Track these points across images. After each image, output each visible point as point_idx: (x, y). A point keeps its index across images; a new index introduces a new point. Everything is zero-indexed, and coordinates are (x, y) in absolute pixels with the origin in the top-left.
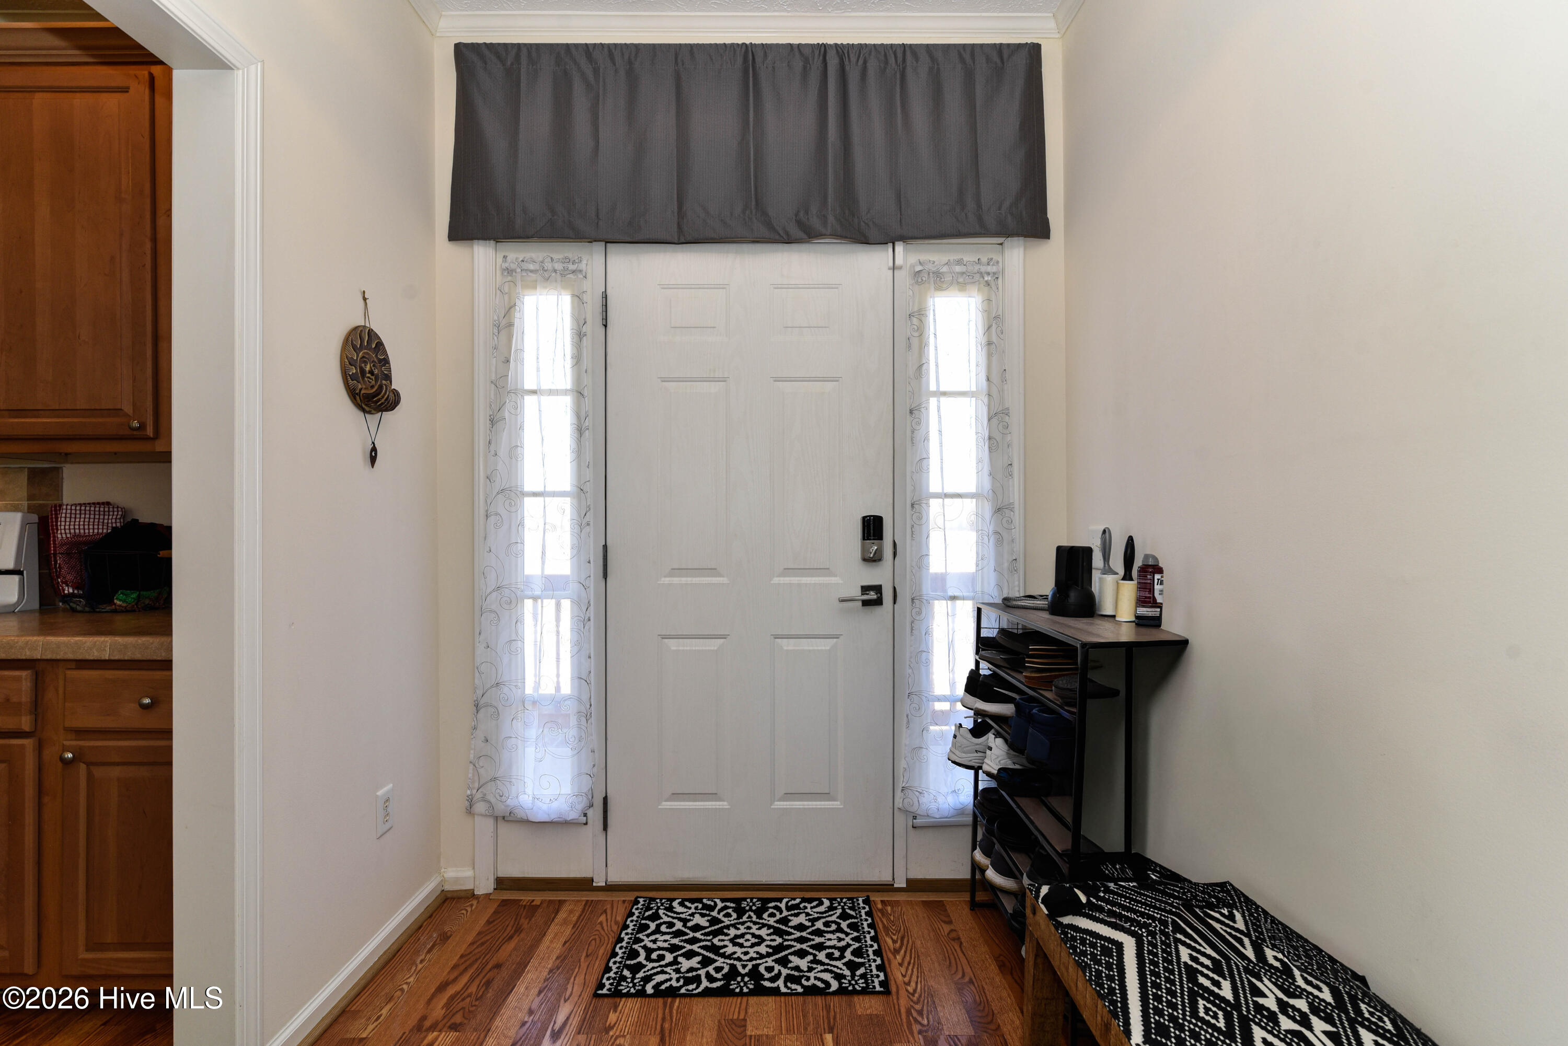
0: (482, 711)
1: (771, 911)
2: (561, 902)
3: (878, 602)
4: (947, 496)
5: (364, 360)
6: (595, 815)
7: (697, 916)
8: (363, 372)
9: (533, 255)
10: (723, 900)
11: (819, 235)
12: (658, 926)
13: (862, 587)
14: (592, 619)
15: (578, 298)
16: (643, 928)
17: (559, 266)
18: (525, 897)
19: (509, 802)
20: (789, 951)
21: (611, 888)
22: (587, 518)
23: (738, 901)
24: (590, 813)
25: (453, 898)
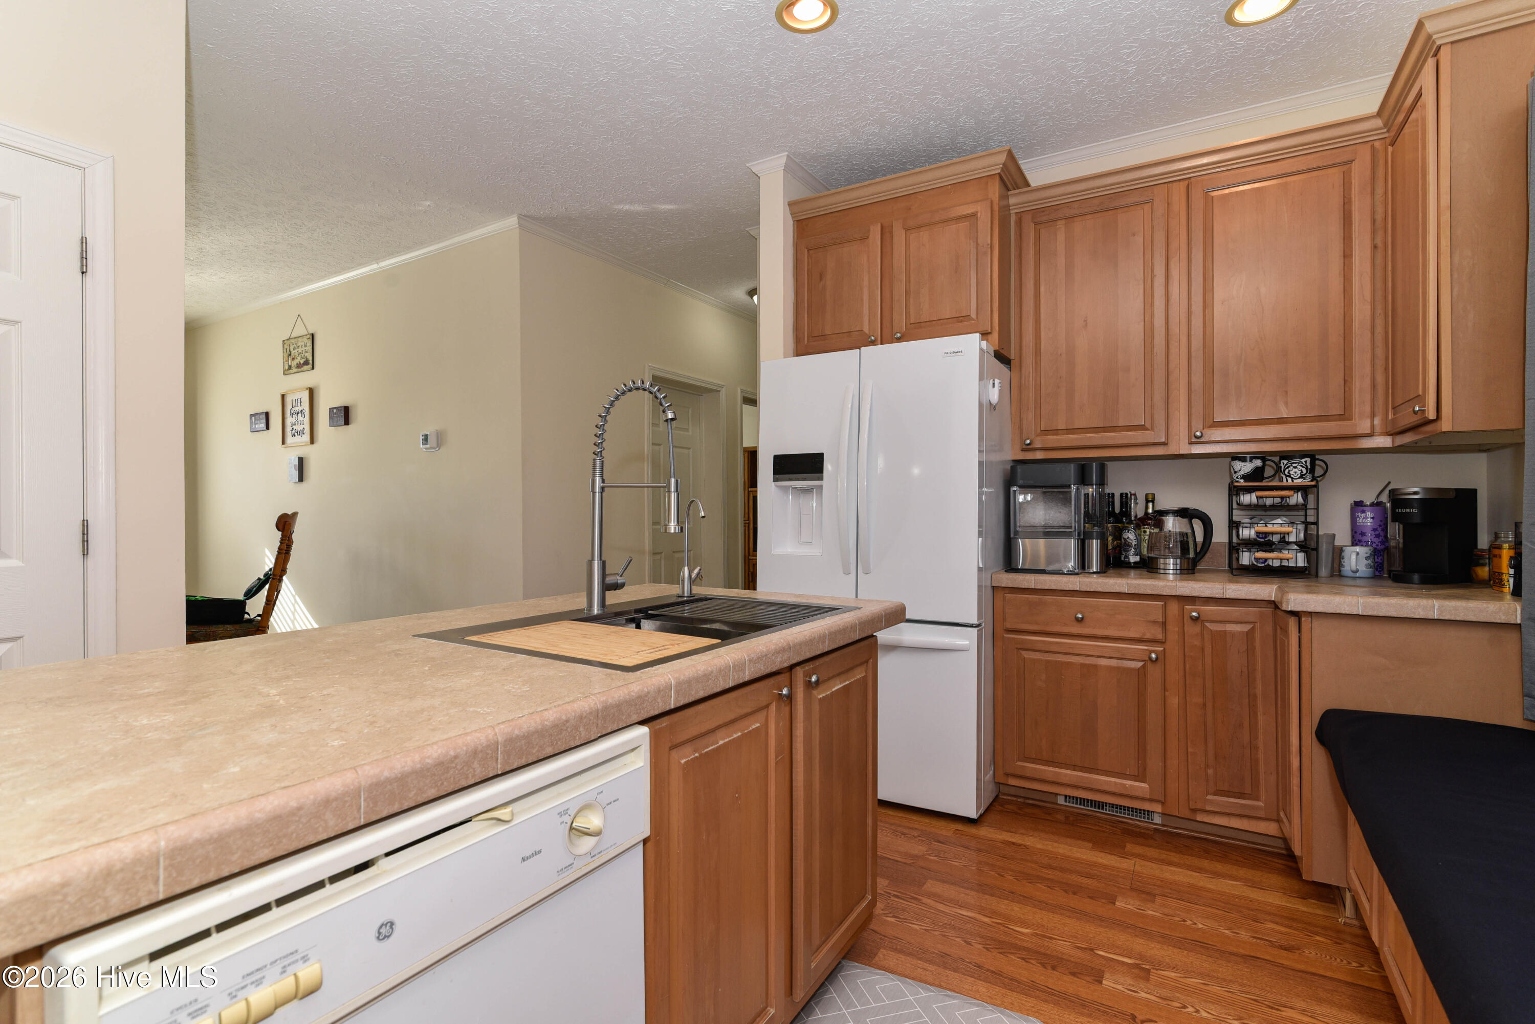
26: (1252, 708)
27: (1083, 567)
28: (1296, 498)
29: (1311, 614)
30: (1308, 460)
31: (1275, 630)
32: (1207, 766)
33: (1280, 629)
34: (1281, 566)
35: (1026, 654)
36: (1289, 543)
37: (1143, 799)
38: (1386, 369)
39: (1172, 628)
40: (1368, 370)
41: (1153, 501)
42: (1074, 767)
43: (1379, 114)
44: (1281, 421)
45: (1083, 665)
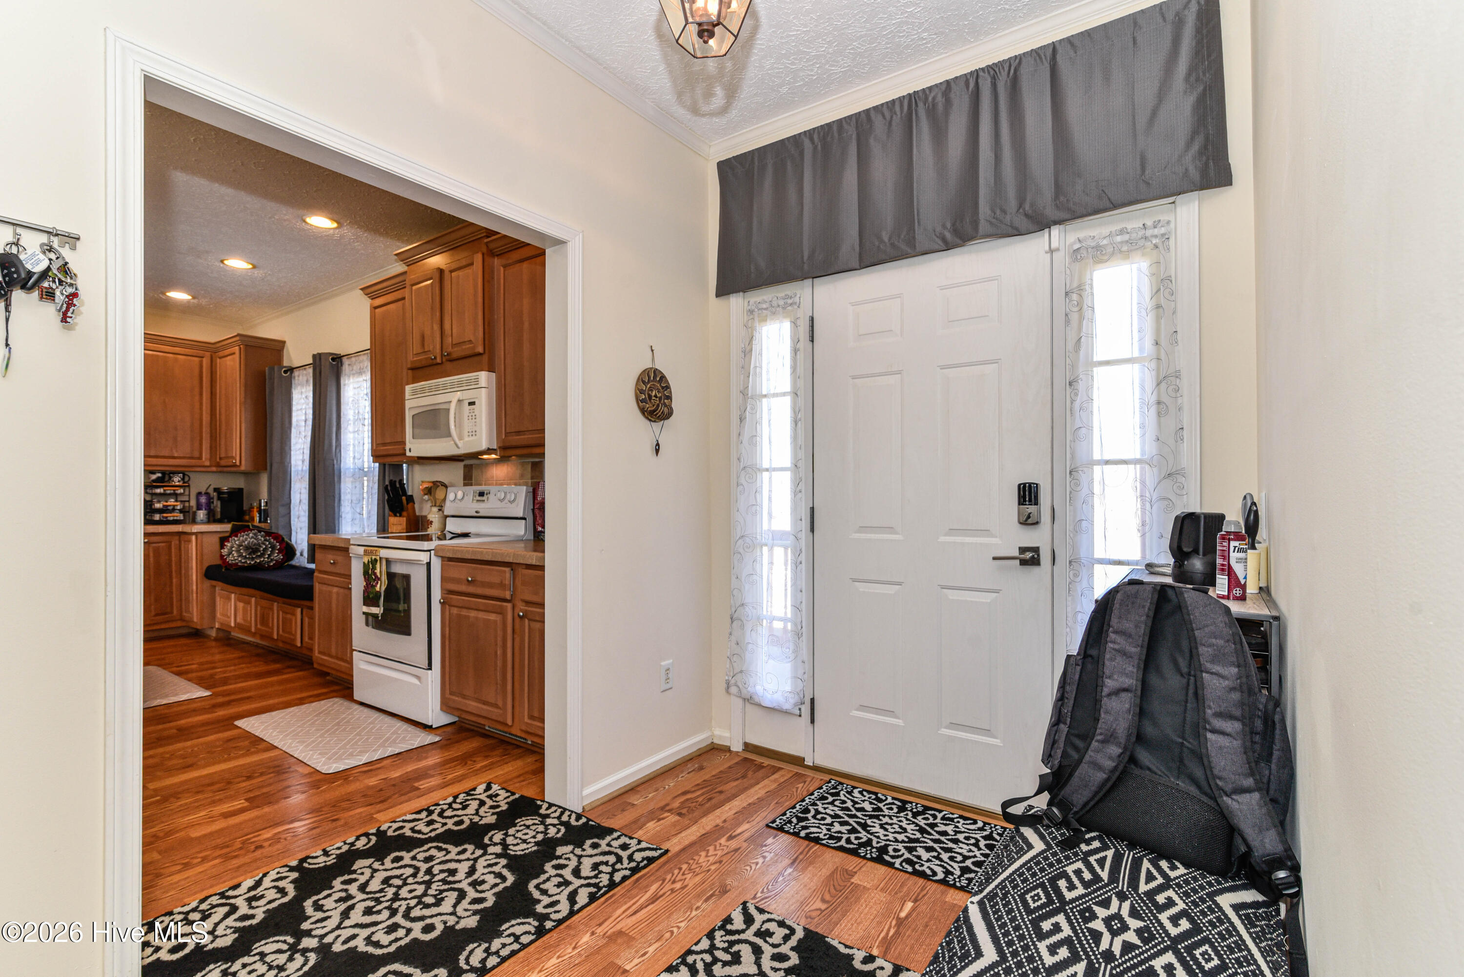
0: (735, 623)
1: (927, 816)
2: (780, 769)
3: (1035, 562)
4: (1107, 462)
5: (651, 389)
6: (806, 710)
7: (866, 803)
8: (650, 397)
9: (765, 298)
10: (893, 798)
11: (972, 238)
12: (834, 801)
13: (1020, 548)
14: (803, 562)
15: (794, 324)
16: (823, 798)
17: (781, 303)
18: (759, 759)
19: (749, 689)
20: (922, 845)
21: (816, 769)
22: (799, 488)
23: (904, 802)
24: (803, 708)
25: (717, 749)
26: (171, 576)
28: (179, 491)
29: (202, 533)
30: (182, 475)
31: (181, 543)
33: (184, 541)
36: (177, 509)
40: (209, 442)
43: (214, 344)
44: (175, 457)
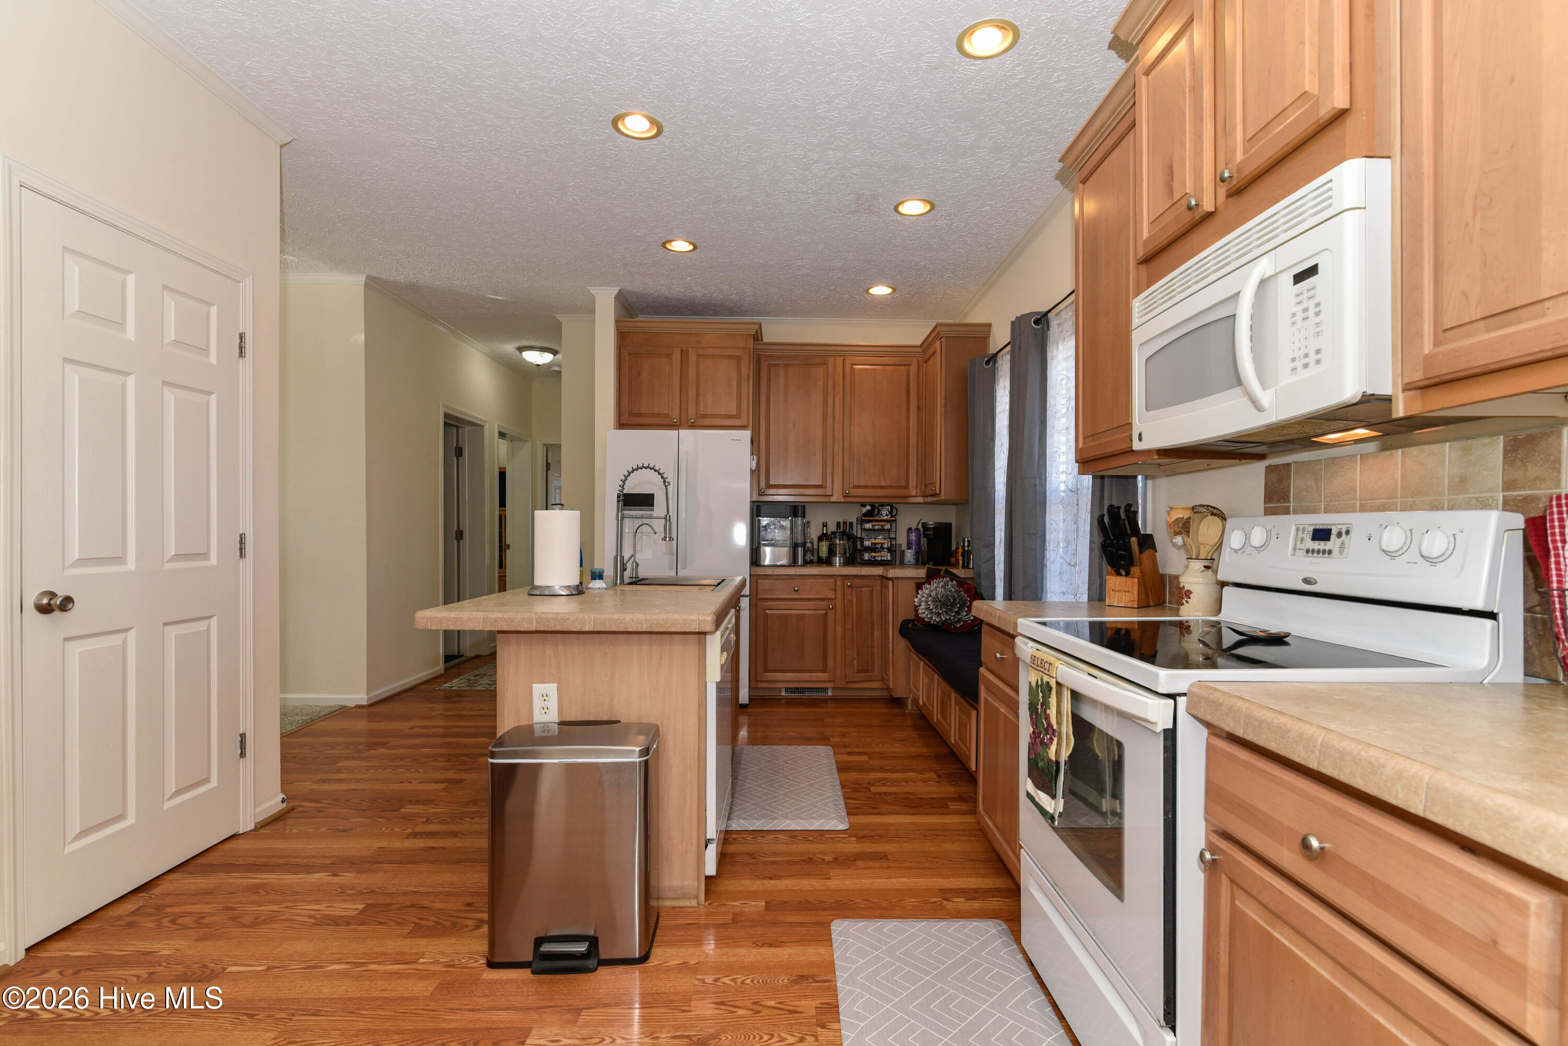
26: (872, 627)
27: (794, 563)
28: (888, 526)
29: (897, 578)
30: (889, 507)
31: (882, 589)
32: (853, 659)
33: (884, 587)
34: (881, 560)
35: (768, 612)
36: (884, 548)
37: (824, 681)
38: (922, 466)
39: (839, 592)
40: (915, 467)
41: (826, 526)
42: (792, 671)
43: (921, 346)
44: (882, 487)
45: (798, 615)
